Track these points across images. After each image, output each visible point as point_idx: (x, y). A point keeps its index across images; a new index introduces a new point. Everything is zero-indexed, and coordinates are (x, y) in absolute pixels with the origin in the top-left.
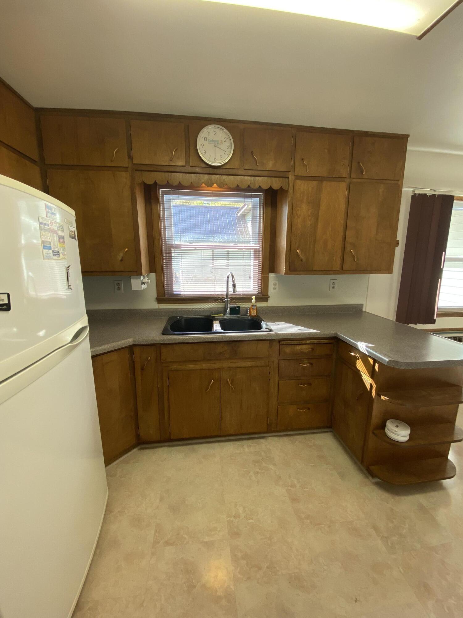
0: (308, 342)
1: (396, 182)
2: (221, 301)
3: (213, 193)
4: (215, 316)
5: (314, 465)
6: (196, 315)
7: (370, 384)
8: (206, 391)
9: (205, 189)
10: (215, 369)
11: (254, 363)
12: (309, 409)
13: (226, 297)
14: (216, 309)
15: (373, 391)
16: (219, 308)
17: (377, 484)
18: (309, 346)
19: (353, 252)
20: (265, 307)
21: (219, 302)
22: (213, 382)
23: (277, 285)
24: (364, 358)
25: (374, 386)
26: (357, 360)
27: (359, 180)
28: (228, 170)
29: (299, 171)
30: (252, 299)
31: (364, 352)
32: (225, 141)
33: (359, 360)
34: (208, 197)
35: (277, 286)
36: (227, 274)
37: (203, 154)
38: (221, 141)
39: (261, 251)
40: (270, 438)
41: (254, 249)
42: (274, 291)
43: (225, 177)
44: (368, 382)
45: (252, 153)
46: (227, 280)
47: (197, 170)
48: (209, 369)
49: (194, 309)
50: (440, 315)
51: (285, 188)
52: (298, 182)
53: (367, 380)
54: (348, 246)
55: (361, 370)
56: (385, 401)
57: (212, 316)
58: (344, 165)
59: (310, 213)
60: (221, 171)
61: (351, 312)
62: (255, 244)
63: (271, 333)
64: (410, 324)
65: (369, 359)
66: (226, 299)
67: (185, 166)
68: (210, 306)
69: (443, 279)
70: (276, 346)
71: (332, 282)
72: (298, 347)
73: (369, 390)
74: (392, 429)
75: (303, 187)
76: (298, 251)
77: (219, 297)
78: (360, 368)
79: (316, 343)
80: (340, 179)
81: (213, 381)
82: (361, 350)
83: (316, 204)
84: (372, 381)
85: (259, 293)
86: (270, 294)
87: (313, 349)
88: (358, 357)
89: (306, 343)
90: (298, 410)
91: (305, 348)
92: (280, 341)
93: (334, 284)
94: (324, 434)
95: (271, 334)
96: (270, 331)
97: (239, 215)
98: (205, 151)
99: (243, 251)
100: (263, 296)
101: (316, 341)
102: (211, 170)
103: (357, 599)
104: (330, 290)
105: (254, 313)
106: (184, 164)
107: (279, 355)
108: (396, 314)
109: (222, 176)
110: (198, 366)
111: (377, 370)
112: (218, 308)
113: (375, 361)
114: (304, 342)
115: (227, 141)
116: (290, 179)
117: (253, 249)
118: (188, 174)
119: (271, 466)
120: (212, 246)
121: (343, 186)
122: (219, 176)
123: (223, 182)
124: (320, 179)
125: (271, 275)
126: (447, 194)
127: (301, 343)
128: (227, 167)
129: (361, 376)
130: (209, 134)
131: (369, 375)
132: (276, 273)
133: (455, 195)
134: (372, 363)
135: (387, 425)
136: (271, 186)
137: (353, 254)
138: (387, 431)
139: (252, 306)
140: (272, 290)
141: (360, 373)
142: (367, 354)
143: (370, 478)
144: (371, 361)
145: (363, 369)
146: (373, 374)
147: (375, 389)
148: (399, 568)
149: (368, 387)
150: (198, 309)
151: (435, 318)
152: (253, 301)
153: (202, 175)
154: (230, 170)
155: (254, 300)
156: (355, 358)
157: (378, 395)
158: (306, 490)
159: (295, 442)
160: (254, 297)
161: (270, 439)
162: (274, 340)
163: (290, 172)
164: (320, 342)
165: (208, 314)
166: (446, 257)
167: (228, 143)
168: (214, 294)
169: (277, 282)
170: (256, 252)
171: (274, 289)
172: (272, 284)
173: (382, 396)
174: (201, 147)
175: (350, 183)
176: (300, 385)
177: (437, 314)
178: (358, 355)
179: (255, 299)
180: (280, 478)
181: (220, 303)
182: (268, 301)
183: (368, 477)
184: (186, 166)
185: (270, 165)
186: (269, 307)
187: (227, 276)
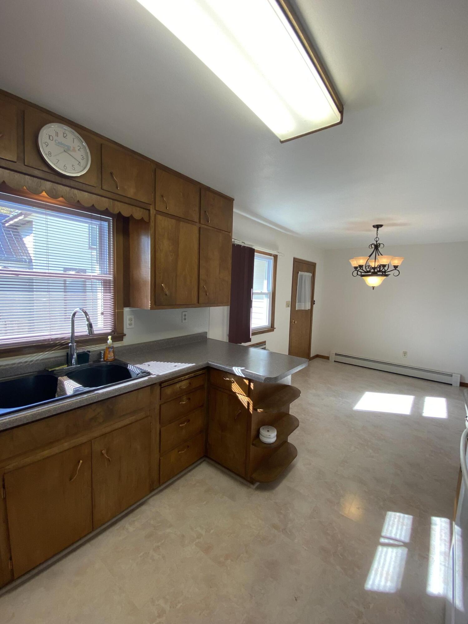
0: (187, 377)
1: (229, 233)
2: (60, 347)
3: (46, 205)
4: (54, 371)
5: (206, 503)
6: (19, 373)
7: (247, 403)
8: (70, 480)
9: (26, 195)
10: (84, 443)
11: (134, 417)
12: (188, 447)
13: (71, 341)
14: (54, 359)
15: (250, 408)
16: (57, 357)
17: (258, 488)
18: (187, 381)
19: (205, 288)
20: (120, 347)
21: (57, 348)
22: (82, 463)
23: (133, 320)
24: (239, 380)
25: (251, 403)
26: (232, 384)
27: (206, 227)
28: (81, 184)
29: (160, 206)
30: (108, 339)
31: (241, 376)
32: (78, 150)
33: (234, 384)
34: (34, 208)
35: (133, 322)
36: (73, 310)
37: (47, 155)
38: (74, 148)
39: (112, 282)
40: (152, 499)
41: (104, 279)
42: (130, 327)
43: (76, 191)
44: (245, 401)
45: (111, 174)
46: (72, 318)
47: (37, 173)
48: (73, 447)
49: (14, 366)
50: (254, 334)
51: (146, 219)
52: (159, 217)
53: (244, 399)
54: (201, 282)
55: (237, 392)
56: (262, 412)
57: (50, 370)
58: (195, 211)
59: (171, 249)
60: (72, 183)
61: (200, 341)
62: (105, 274)
63: (151, 376)
64: (242, 343)
65: (245, 380)
66: (70, 344)
67: (15, 162)
68: (41, 356)
69: (253, 308)
70: (157, 389)
71: (184, 313)
72: (178, 386)
73: (247, 407)
74: (266, 435)
75: (163, 223)
76: (162, 285)
77: (57, 342)
78: (236, 390)
79: (193, 376)
80: (192, 222)
81: (81, 461)
82: (237, 374)
83: (175, 242)
84: (248, 399)
85: (113, 331)
86: (125, 331)
87: (190, 383)
88: (233, 381)
89: (185, 379)
90: (180, 452)
91: (184, 385)
92: (161, 383)
93: (185, 315)
94: (199, 466)
95: (153, 378)
96: (150, 375)
97: (7, 225)
98: (50, 153)
99: (91, 281)
100: (118, 334)
101: (193, 375)
102: (58, 179)
103: (296, 597)
104: (182, 322)
105: (110, 356)
106: (15, 160)
107: (160, 399)
108: (228, 337)
109: (72, 189)
110: (56, 449)
111: (253, 388)
112: (55, 357)
113: (250, 381)
114: (183, 378)
115: (81, 150)
116: (151, 212)
117: (102, 279)
118: (18, 174)
119: (168, 530)
120: (46, 273)
121: (195, 229)
122: (68, 189)
123: (74, 197)
124: (178, 219)
125: (126, 310)
126: (251, 247)
127: (180, 380)
128: (81, 181)
129: (237, 397)
130: (57, 134)
131: (246, 394)
132: (133, 307)
133: (256, 249)
134: (248, 384)
135: (260, 432)
136: (132, 215)
137: (206, 289)
138: (261, 437)
139: (109, 348)
140: (128, 327)
141: (236, 395)
142: (244, 376)
143: (252, 486)
144: (247, 382)
145: (239, 390)
146: (249, 392)
147: (252, 405)
148: (303, 548)
149: (245, 405)
150: (21, 364)
151: (251, 337)
152: (108, 341)
153: (42, 181)
154: (84, 186)
155: (110, 341)
156: (230, 382)
157: (255, 409)
158: (212, 531)
159: (179, 489)
160: (110, 337)
161: (151, 501)
162: (155, 384)
163: (151, 205)
164: (196, 375)
165: (41, 368)
166: (253, 292)
167: (82, 152)
168: (49, 340)
169: (132, 317)
170: (105, 283)
171: (130, 325)
172: (128, 320)
173: (258, 410)
174: (44, 146)
175: (200, 228)
176: (181, 425)
177: (252, 334)
178: (232, 379)
179: (112, 339)
180: (183, 536)
181: (58, 350)
182: (124, 339)
183: (249, 487)
184: (17, 163)
185: (131, 192)
186: (125, 346)
187: (73, 312)
